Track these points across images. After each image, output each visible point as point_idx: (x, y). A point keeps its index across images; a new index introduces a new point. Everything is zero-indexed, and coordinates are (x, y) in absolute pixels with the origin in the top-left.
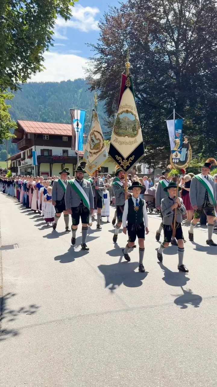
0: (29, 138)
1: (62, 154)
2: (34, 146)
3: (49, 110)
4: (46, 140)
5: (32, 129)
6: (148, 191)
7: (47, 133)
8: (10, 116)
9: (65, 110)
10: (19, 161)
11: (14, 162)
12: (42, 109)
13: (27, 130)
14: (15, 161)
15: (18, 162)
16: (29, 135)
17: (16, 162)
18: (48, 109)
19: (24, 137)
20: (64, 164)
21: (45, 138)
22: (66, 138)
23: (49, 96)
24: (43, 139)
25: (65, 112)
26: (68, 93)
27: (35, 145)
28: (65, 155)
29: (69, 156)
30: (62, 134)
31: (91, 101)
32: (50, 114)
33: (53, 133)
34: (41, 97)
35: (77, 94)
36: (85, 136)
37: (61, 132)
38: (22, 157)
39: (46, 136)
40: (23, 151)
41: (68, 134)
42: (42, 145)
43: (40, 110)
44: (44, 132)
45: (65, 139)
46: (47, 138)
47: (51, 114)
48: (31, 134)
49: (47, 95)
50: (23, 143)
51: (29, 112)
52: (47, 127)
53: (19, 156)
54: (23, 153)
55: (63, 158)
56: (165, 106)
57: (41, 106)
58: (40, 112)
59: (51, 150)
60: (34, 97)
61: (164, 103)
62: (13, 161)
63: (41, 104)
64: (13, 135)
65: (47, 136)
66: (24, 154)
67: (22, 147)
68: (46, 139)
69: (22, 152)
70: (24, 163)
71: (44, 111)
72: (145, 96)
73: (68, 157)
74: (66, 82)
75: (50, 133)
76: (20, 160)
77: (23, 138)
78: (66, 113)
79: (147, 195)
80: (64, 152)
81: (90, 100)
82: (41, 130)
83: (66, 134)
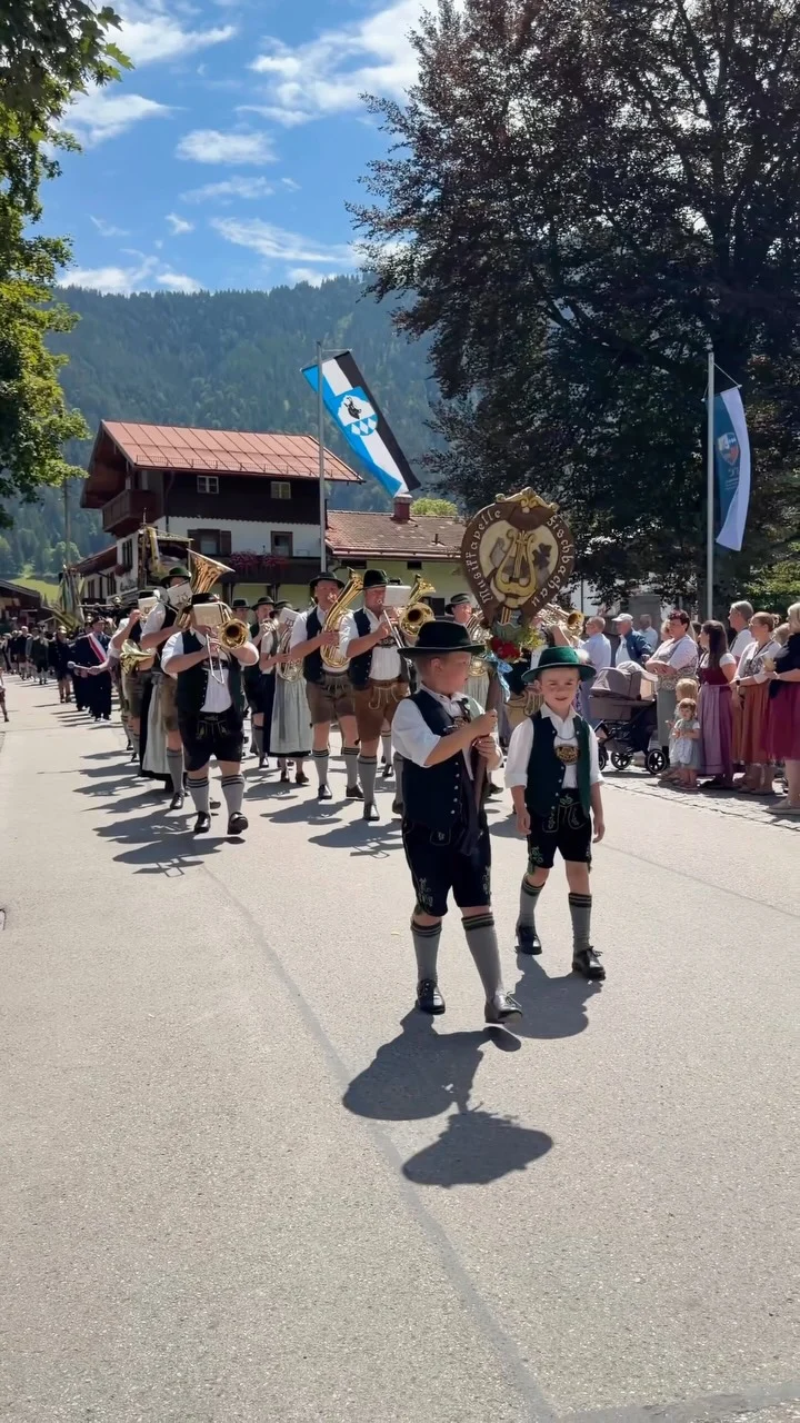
0: (145, 486)
1: (269, 550)
2: (164, 518)
3: (229, 396)
4: (206, 494)
5: (154, 453)
6: (608, 677)
7: (213, 468)
8: (61, 395)
9: (289, 395)
10: (111, 578)
11: (93, 581)
12: (203, 394)
13: (136, 456)
14: (95, 577)
15: (105, 580)
16: (144, 475)
17: (101, 579)
18: (226, 393)
19: (128, 484)
20: (278, 586)
21: (204, 488)
22: (284, 487)
23: (231, 345)
24: (199, 491)
25: (286, 403)
26: (299, 332)
27: (169, 513)
28: (280, 553)
29: (295, 555)
30: (267, 471)
31: (385, 359)
32: (234, 410)
33: (234, 467)
34: (199, 347)
35: (332, 334)
36: (354, 478)
37: (266, 462)
38: (120, 560)
39: (207, 481)
40: (124, 540)
41: (292, 473)
42: (194, 516)
43: (196, 397)
44: (199, 465)
45: (281, 492)
46: (212, 489)
47: (238, 410)
48: (153, 471)
49: (223, 339)
50: (123, 506)
51: (156, 404)
52: (213, 446)
53: (109, 559)
54: (124, 548)
55: (272, 562)
56: (668, 352)
57: (203, 381)
58: (198, 404)
59: (227, 535)
60: (175, 350)
61: (666, 340)
62: (91, 577)
63: (200, 375)
64: (73, 468)
65: (212, 481)
66: (128, 547)
67: (119, 521)
68: (208, 490)
69: (119, 544)
70: (126, 584)
71: (212, 399)
72: (588, 311)
73: (292, 561)
74: (293, 291)
75: (224, 468)
76: (112, 574)
77: (124, 488)
78: (291, 403)
79: (604, 694)
80: (278, 539)
81: (381, 357)
82: (191, 455)
83: (284, 473)
